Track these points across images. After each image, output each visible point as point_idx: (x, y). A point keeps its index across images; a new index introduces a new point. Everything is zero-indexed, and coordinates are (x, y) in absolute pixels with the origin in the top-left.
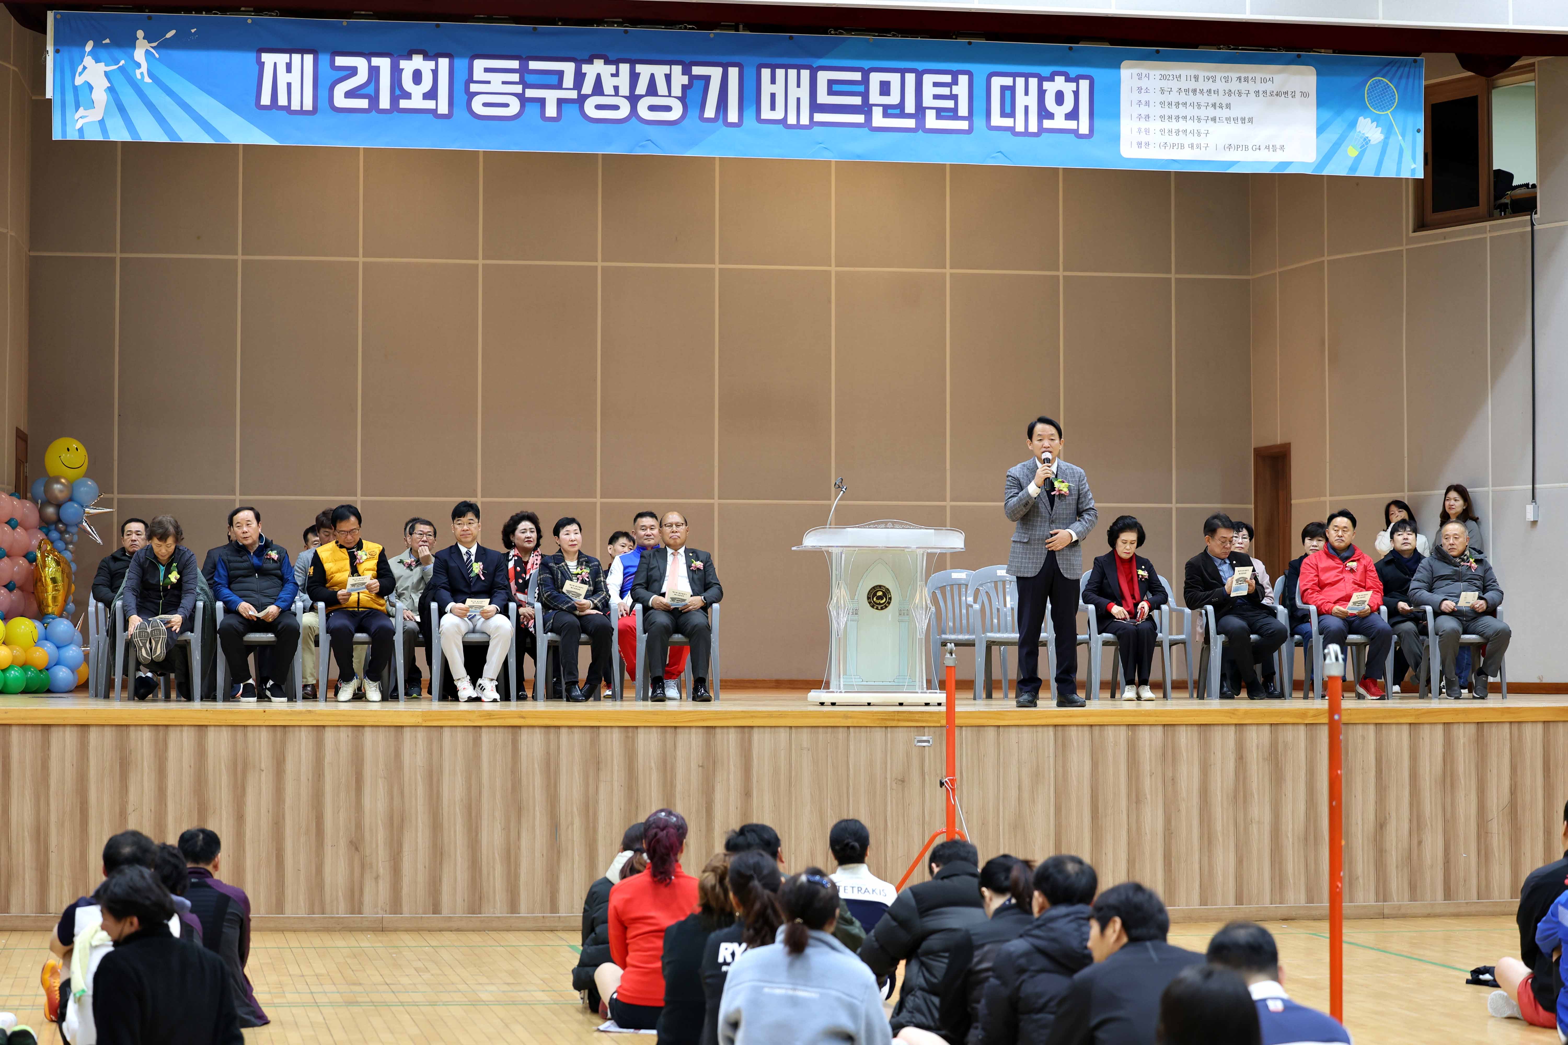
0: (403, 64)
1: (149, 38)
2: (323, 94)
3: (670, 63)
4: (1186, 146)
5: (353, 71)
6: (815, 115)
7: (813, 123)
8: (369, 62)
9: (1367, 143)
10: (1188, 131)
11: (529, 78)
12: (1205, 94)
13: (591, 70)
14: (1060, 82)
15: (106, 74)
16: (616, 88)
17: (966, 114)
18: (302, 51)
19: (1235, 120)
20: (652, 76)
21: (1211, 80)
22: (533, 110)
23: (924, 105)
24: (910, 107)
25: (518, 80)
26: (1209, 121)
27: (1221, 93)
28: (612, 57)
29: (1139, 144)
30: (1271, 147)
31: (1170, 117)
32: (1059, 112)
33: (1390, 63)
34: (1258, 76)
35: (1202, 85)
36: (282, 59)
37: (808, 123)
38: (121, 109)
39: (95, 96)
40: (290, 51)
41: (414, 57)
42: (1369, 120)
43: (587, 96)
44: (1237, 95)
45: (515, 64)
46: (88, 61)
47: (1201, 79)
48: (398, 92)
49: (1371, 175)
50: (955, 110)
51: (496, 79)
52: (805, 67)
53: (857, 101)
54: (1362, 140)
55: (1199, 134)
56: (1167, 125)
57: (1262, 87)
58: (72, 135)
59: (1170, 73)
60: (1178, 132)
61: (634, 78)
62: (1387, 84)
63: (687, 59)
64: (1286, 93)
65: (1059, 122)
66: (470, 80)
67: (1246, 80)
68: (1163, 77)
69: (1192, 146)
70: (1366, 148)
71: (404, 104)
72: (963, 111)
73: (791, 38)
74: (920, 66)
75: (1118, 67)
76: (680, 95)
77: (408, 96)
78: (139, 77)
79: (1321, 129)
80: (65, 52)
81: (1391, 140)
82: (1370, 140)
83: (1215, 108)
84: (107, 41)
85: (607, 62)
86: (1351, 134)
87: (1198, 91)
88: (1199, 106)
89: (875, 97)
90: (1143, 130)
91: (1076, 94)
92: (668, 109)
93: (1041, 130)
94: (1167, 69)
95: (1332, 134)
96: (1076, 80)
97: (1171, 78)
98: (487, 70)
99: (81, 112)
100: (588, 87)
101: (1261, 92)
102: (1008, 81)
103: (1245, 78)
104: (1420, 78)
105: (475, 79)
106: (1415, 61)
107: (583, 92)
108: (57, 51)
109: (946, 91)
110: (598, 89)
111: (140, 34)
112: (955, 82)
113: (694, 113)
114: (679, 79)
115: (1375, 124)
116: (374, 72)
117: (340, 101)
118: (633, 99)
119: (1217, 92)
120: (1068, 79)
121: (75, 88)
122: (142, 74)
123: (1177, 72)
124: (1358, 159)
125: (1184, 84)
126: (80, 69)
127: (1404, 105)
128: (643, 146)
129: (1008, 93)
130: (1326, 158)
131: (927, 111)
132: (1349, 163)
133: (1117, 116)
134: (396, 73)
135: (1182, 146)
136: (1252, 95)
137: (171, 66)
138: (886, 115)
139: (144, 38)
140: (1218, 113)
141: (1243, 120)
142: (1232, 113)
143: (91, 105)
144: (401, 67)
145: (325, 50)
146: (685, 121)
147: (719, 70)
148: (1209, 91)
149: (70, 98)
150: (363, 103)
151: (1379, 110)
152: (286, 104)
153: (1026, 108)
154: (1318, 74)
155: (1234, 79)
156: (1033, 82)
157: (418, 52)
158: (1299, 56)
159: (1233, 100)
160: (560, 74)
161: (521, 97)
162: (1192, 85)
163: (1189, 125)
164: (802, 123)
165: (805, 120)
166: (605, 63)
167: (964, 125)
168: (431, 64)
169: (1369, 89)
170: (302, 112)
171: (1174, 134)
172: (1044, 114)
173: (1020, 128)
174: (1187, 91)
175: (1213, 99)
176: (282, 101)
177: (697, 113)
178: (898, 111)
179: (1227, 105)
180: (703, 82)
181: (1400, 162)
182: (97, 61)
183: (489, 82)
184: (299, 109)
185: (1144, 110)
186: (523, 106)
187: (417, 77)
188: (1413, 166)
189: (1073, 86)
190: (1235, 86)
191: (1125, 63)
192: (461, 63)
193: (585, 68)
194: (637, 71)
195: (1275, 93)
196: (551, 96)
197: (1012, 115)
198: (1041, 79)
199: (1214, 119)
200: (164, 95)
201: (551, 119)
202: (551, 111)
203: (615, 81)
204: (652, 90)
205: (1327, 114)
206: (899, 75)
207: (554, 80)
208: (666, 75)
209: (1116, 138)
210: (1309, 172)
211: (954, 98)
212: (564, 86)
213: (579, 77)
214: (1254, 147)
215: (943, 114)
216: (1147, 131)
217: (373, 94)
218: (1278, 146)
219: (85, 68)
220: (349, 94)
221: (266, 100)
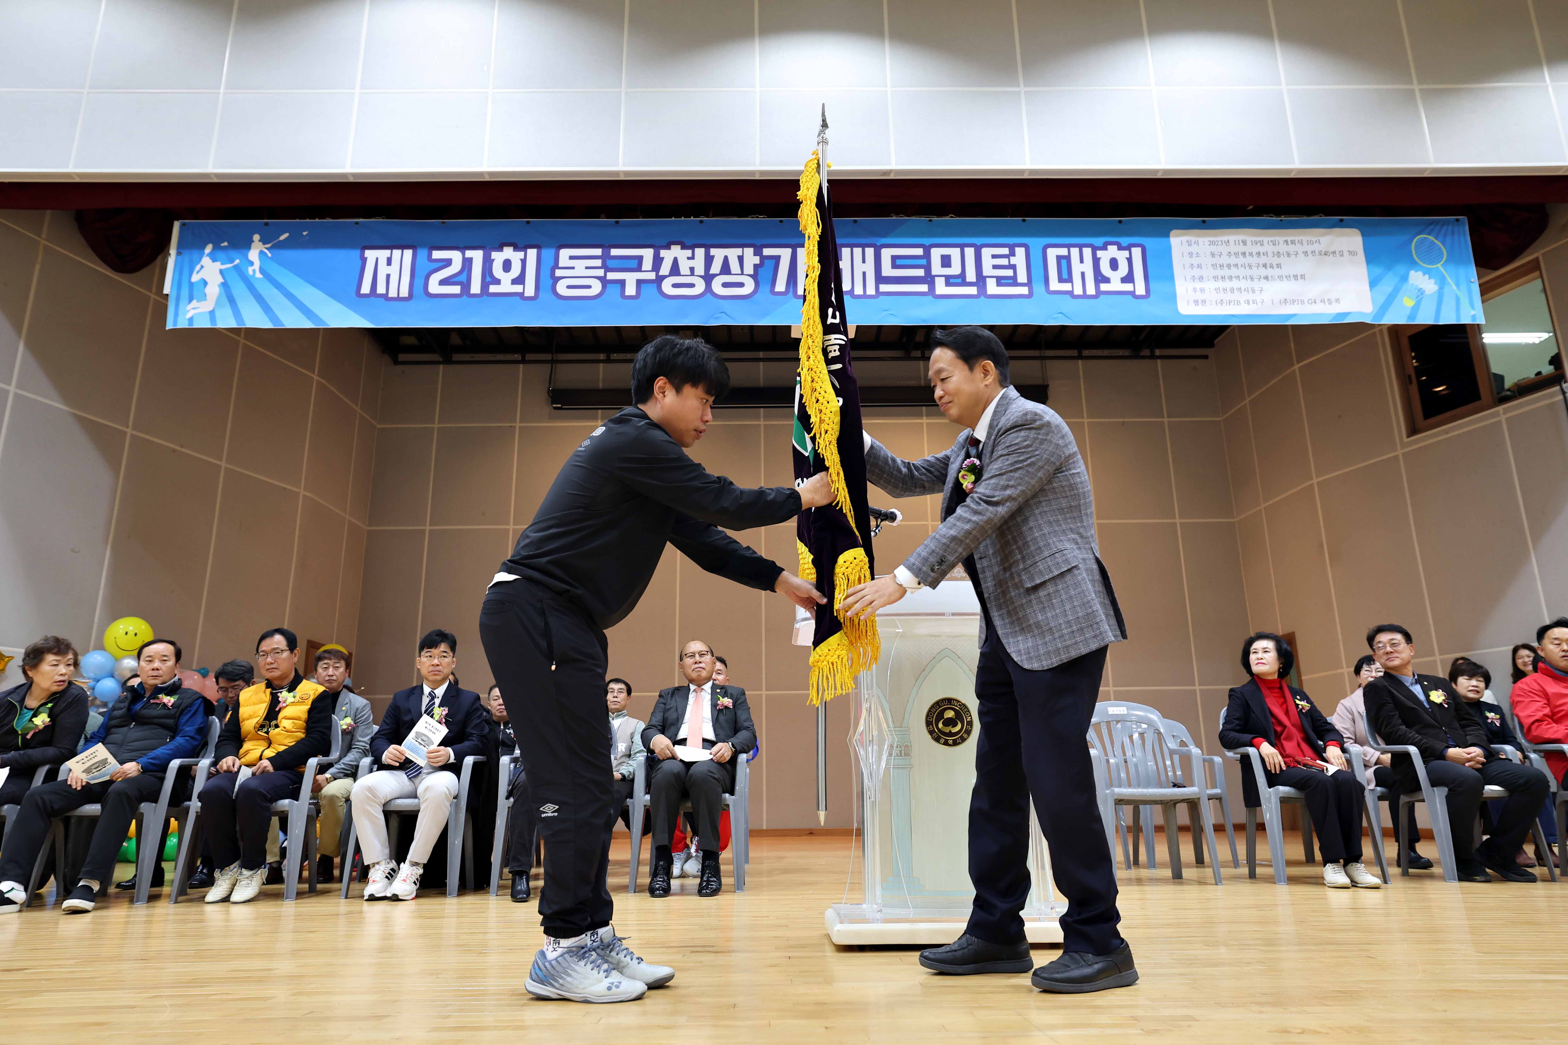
0: (494, 255)
1: (263, 241)
2: (419, 282)
3: (743, 246)
4: (1242, 302)
5: (448, 263)
6: (881, 286)
7: (878, 293)
8: (464, 255)
9: (1422, 294)
10: (1243, 289)
11: (611, 263)
12: (1255, 257)
13: (668, 256)
14: (1113, 251)
15: (221, 272)
16: (692, 270)
17: (1026, 281)
18: (403, 247)
19: (1288, 277)
20: (726, 258)
21: (1259, 244)
22: (614, 290)
23: (985, 274)
24: (971, 276)
25: (600, 265)
26: (1262, 280)
27: (1270, 254)
28: (688, 243)
29: (1196, 302)
30: (1326, 300)
31: (1223, 278)
32: (1115, 277)
33: (1432, 223)
34: (1304, 239)
35: (1249, 248)
36: (384, 254)
37: (874, 293)
38: (232, 301)
39: (208, 290)
40: (391, 247)
41: (505, 249)
42: (1420, 274)
43: (665, 277)
44: (1286, 256)
45: (598, 252)
46: (206, 261)
47: (1249, 243)
48: (489, 278)
49: (1431, 322)
50: (1015, 277)
51: (580, 265)
52: (869, 246)
53: (920, 272)
54: (1417, 291)
55: (1253, 291)
56: (1220, 284)
57: (1310, 248)
58: (182, 324)
59: (1219, 239)
60: (1232, 290)
61: (709, 260)
62: (1433, 241)
63: (758, 242)
64: (1334, 253)
65: (1115, 285)
66: (556, 266)
67: (1293, 242)
68: (1212, 243)
69: (1248, 302)
70: (1422, 298)
71: (493, 289)
72: (1022, 277)
73: (855, 221)
74: (978, 241)
75: (1168, 236)
76: (752, 273)
77: (498, 282)
78: (251, 273)
79: (1373, 284)
80: (186, 255)
81: (1446, 290)
82: (1424, 291)
83: (1266, 268)
84: (226, 244)
85: (684, 247)
86: (1405, 287)
87: (1247, 254)
88: (1250, 266)
89: (936, 268)
90: (1198, 289)
91: (1130, 260)
92: (741, 285)
93: (1099, 293)
94: (1216, 236)
95: (1387, 286)
96: (1128, 248)
97: (1220, 243)
98: (571, 258)
99: (194, 303)
100: (665, 269)
101: (1309, 253)
102: (1063, 252)
103: (1291, 241)
104: (1464, 234)
105: (560, 265)
106: (1457, 220)
107: (661, 274)
108: (179, 253)
109: (1004, 262)
110: (675, 270)
111: (256, 237)
112: (1012, 253)
113: (765, 288)
114: (751, 259)
115: (1427, 276)
116: (467, 263)
117: (434, 287)
118: (708, 278)
119: (1266, 254)
120: (1120, 248)
121: (191, 285)
122: (254, 271)
123: (1225, 238)
124: (1415, 309)
125: (1233, 248)
126: (198, 267)
127: (1454, 259)
128: (717, 318)
129: (1064, 262)
130: (1384, 308)
131: (987, 279)
132: (1408, 312)
133: (1171, 278)
134: (488, 263)
135: (1239, 303)
136: (1301, 255)
137: (282, 264)
138: (948, 284)
139: (260, 241)
140: (1269, 272)
141: (1296, 277)
142: (1284, 271)
143: (204, 297)
144: (492, 258)
145: (423, 245)
146: (756, 296)
147: (789, 251)
148: (1259, 254)
149: (185, 292)
150: (456, 289)
151: (1429, 264)
152: (384, 292)
153: (1083, 274)
154: (1363, 235)
155: (1282, 242)
156: (1087, 252)
157: (509, 245)
158: (1341, 220)
159: (1283, 260)
160: (640, 259)
161: (603, 280)
162: (1241, 248)
163: (1243, 284)
164: (868, 293)
165: (871, 291)
166: (682, 249)
167: (1024, 290)
168: (521, 255)
169: (1416, 246)
170: (399, 299)
171: (1229, 292)
172: (1100, 278)
173: (1078, 291)
174: (1236, 254)
175: (1263, 260)
176: (381, 289)
177: (768, 287)
178: (959, 280)
179: (1277, 265)
180: (774, 261)
181: (1458, 310)
182: (214, 260)
183: (573, 268)
184: (396, 296)
185: (1197, 272)
186: (604, 287)
187: (507, 265)
188: (1473, 313)
189: (1126, 253)
190: (1282, 248)
191: (1173, 232)
192: (548, 253)
193: (663, 253)
194: (712, 254)
195: (1323, 253)
196: (631, 279)
197: (1070, 280)
198: (1095, 249)
199: (1266, 278)
200: (273, 287)
201: (630, 297)
202: (631, 290)
203: (691, 263)
204: (726, 269)
205: (1378, 270)
206: (959, 249)
207: (634, 264)
208: (739, 257)
209: (1172, 298)
210: (1368, 321)
211: (1013, 267)
212: (643, 269)
213: (658, 262)
214: (1310, 301)
215: (1002, 281)
216: (1202, 290)
217: (465, 281)
218: (1333, 300)
219: (202, 267)
220: (443, 282)
221: (366, 289)
